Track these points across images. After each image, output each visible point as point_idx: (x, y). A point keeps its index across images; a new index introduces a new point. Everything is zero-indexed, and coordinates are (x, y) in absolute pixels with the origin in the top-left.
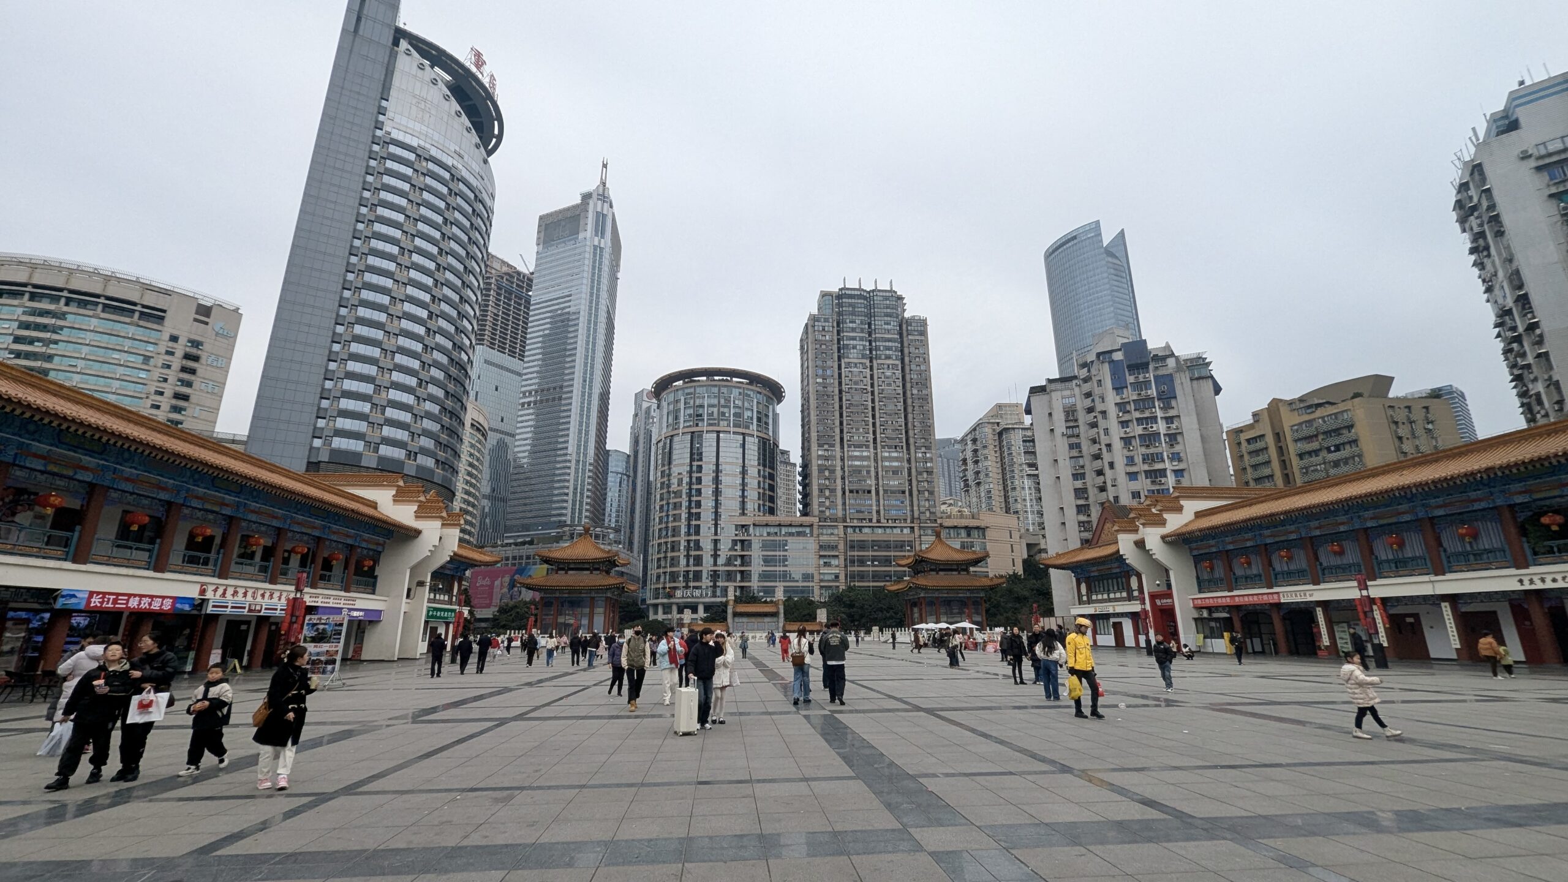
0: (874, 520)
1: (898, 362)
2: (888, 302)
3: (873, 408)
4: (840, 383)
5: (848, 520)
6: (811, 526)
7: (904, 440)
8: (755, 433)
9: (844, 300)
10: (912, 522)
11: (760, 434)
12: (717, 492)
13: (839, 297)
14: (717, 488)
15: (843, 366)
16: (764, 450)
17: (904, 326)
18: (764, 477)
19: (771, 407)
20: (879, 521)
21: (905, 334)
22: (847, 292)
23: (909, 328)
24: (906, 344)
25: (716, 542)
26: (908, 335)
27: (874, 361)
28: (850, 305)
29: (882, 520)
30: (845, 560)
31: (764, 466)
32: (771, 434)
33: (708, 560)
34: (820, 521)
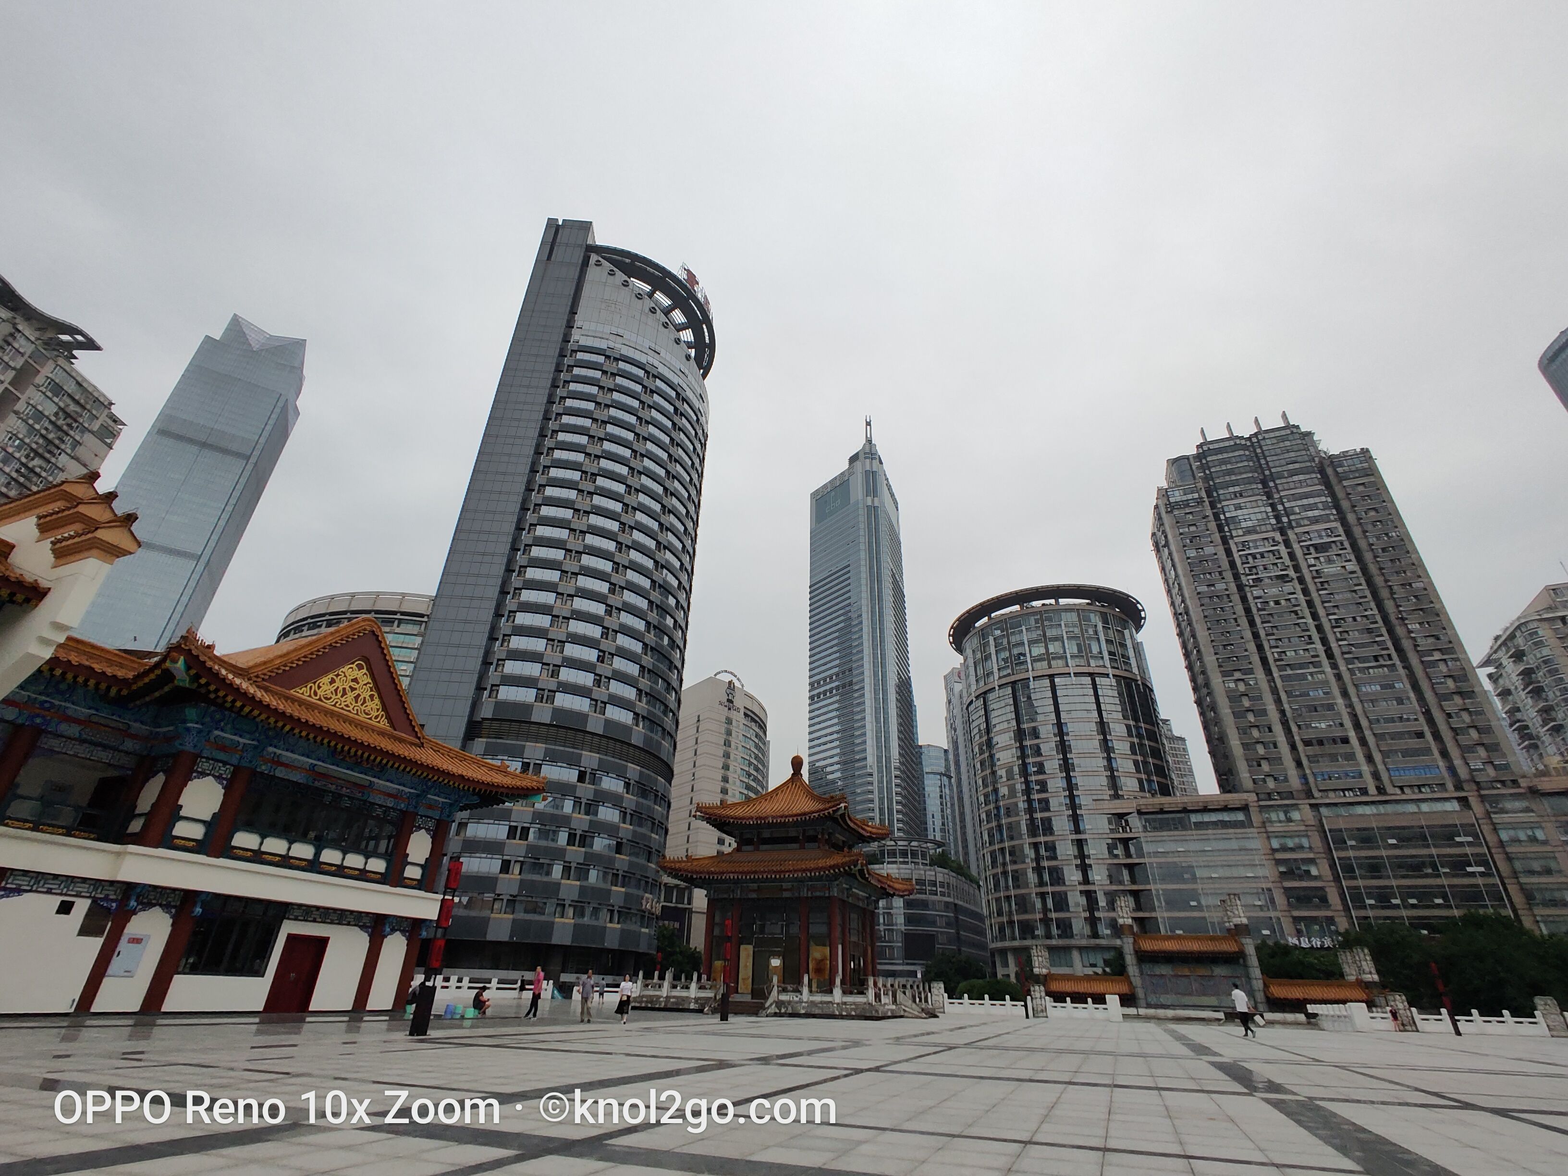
0: (1372, 790)
1: (1337, 525)
2: (1287, 443)
3: (1310, 604)
4: (1236, 576)
5: (1316, 794)
6: (1245, 808)
7: (1390, 644)
8: (1110, 671)
9: (1209, 459)
10: (1458, 787)
11: (1117, 672)
12: (1067, 767)
13: (1199, 457)
14: (1065, 760)
15: (1234, 549)
16: (1131, 696)
17: (1330, 471)
18: (1139, 736)
19: (1126, 632)
20: (1381, 790)
21: (1333, 479)
22: (1211, 447)
23: (1339, 470)
24: (1340, 494)
25: (1080, 844)
26: (1340, 481)
27: (1290, 533)
28: (1223, 462)
29: (1390, 789)
30: (1333, 866)
31: (1136, 719)
32: (1135, 670)
33: (1073, 876)
34: (1259, 800)
